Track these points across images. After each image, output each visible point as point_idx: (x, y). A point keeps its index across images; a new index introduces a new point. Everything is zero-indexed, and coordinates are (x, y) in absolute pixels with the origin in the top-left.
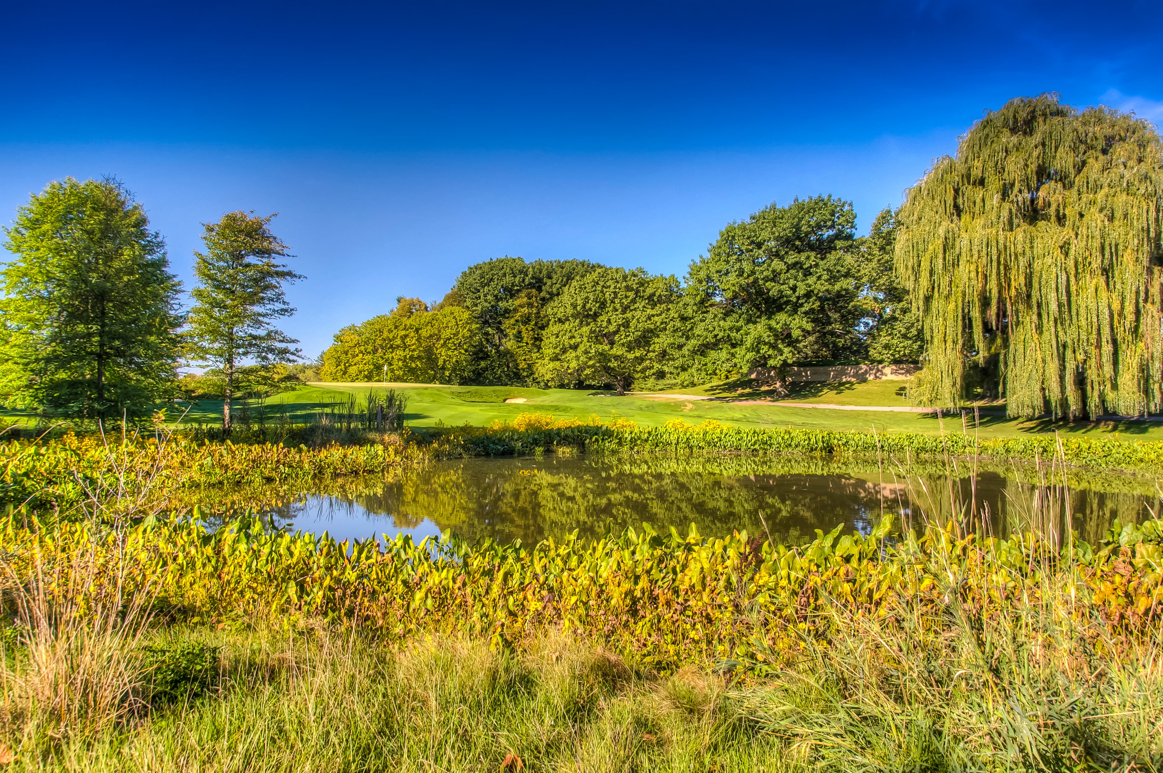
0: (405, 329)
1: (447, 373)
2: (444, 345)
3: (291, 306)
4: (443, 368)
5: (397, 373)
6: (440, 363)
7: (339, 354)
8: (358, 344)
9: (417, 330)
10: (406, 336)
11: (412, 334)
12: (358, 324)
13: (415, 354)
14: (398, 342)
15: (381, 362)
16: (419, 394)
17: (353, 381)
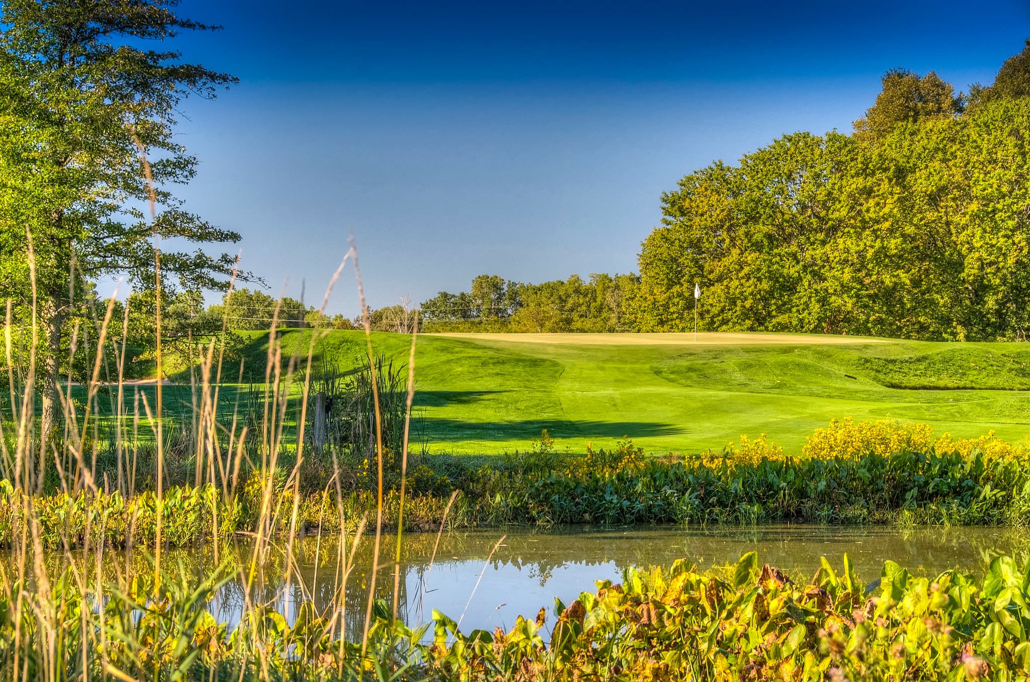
0: (865, 172)
1: (991, 302)
2: (986, 216)
3: (186, 155)
4: (981, 289)
5: (836, 301)
6: (970, 271)
7: (675, 251)
8: (729, 223)
9: (901, 174)
10: (868, 192)
11: (885, 186)
12: (733, 162)
13: (894, 244)
14: (841, 212)
15: (793, 270)
16: (746, 366)
17: (711, 327)
